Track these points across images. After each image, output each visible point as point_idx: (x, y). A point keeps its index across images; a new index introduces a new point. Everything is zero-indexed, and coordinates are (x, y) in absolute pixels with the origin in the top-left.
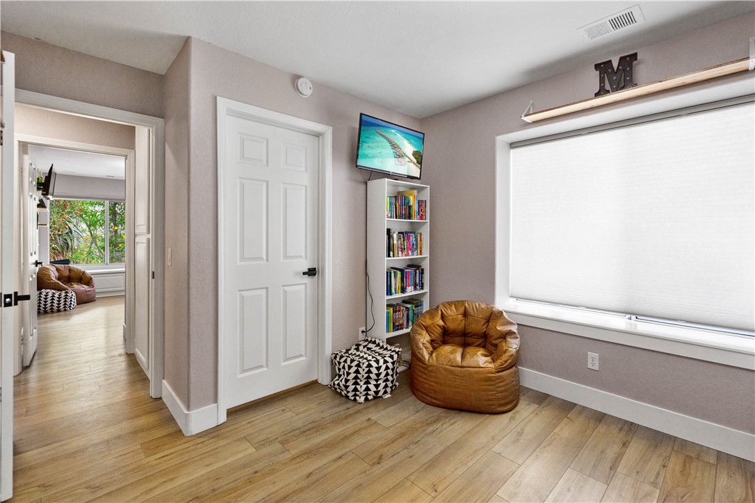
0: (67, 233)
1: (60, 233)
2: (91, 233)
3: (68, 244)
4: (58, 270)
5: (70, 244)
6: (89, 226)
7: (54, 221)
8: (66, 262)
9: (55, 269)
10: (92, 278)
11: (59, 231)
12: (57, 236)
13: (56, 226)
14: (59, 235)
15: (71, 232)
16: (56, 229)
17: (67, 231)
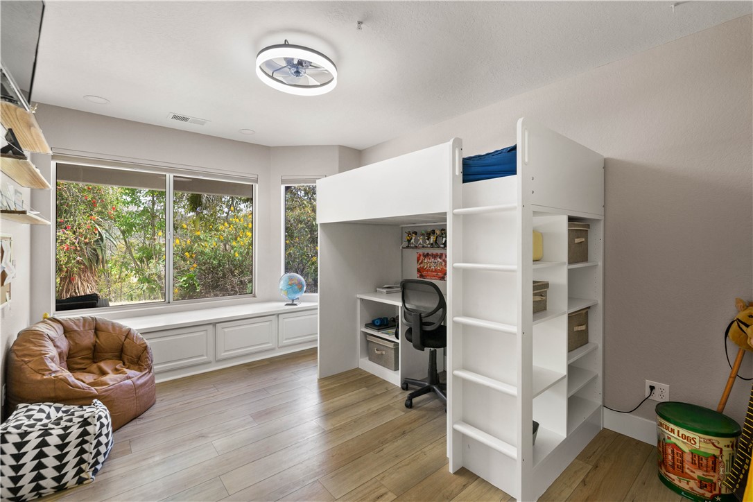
0: (97, 241)
1: (87, 240)
2: (126, 241)
3: (97, 255)
4: (67, 331)
5: (100, 257)
6: (123, 232)
7: (79, 224)
8: (90, 301)
9: (60, 329)
10: (146, 348)
11: (86, 238)
12: (83, 245)
13: (81, 230)
14: (86, 244)
15: (102, 239)
16: (81, 234)
17: (97, 237)
